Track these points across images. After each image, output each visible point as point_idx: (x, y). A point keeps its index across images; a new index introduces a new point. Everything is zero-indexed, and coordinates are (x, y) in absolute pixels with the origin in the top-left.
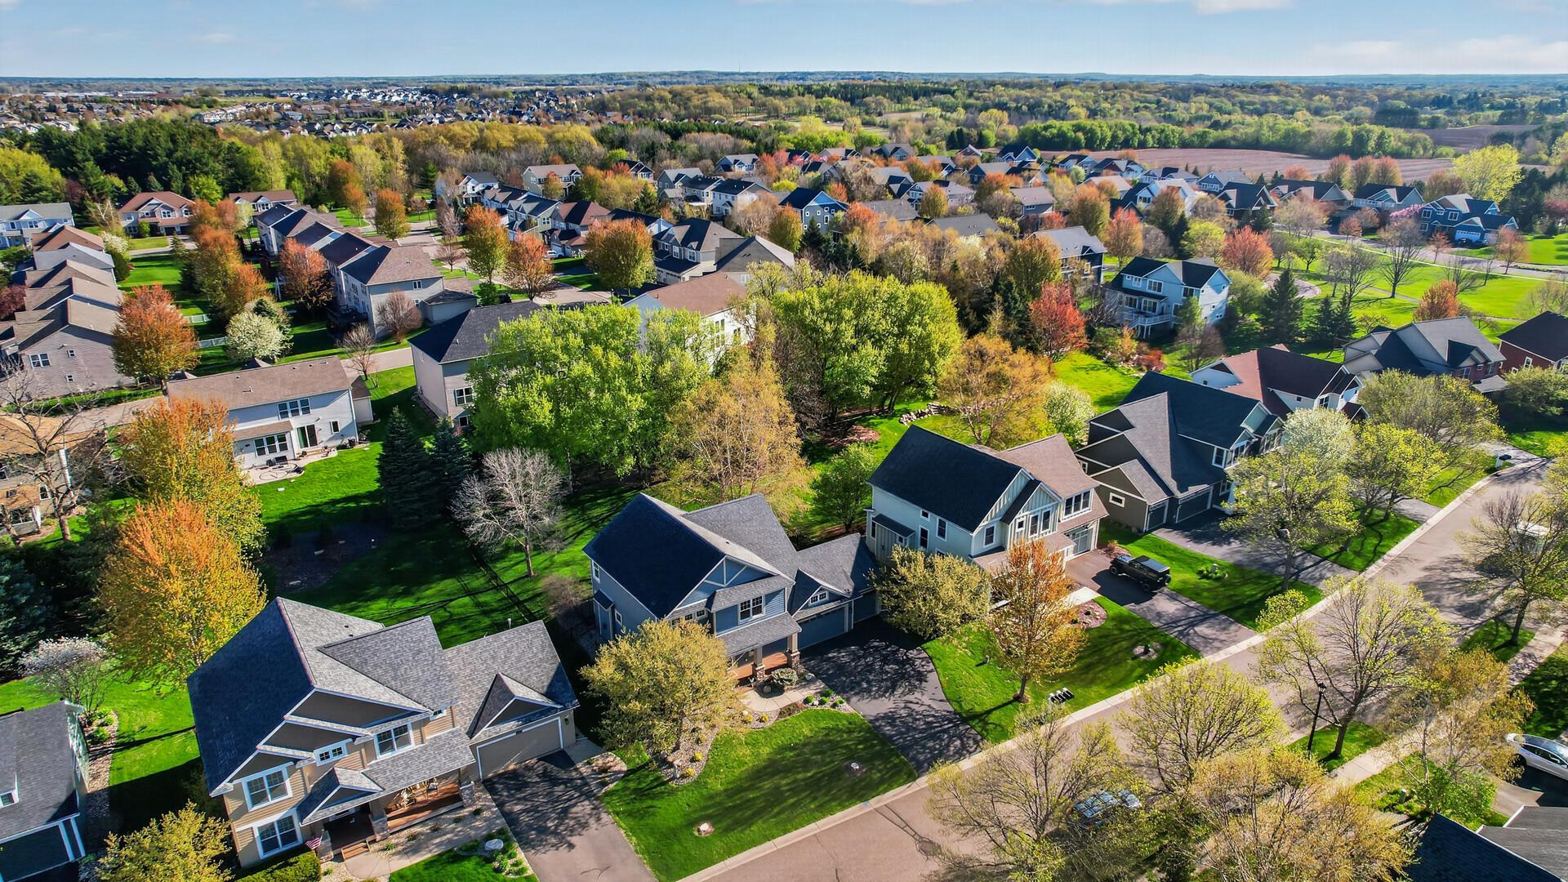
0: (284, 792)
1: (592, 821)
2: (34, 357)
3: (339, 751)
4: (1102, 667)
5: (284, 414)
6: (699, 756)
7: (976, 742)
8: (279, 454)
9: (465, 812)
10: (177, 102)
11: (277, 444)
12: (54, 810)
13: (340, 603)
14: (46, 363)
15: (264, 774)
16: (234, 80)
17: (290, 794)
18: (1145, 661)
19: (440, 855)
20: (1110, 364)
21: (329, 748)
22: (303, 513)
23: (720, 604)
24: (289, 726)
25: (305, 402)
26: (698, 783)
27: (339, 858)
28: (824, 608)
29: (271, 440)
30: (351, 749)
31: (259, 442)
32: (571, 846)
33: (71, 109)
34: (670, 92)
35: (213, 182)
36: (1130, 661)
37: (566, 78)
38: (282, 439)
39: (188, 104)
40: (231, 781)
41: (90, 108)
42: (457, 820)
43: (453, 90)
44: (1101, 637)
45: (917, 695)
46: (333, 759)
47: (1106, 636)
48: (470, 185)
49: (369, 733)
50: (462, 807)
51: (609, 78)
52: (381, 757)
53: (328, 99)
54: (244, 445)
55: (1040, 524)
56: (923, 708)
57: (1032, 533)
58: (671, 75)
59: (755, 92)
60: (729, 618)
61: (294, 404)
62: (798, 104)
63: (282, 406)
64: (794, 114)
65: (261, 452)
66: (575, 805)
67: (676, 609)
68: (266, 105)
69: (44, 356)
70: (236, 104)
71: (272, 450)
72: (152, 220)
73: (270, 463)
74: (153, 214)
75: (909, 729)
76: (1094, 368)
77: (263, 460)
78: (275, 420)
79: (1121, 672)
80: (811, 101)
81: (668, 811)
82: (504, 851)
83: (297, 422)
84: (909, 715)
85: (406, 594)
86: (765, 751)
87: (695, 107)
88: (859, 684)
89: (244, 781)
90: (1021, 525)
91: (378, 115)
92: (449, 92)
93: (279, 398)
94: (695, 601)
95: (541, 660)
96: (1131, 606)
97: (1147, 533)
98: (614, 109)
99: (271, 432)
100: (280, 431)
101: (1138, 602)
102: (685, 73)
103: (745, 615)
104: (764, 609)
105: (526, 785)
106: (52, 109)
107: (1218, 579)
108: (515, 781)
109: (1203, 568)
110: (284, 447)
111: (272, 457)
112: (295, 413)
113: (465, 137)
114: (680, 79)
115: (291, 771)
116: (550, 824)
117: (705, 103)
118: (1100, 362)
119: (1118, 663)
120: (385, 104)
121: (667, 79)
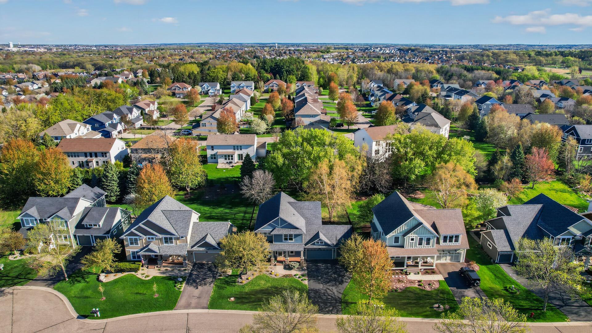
0: (138, 244)
1: (208, 284)
2: (203, 124)
3: (153, 238)
4: (414, 305)
5: (234, 149)
6: (249, 278)
7: (337, 311)
8: (230, 161)
9: (182, 269)
10: (318, 51)
11: (230, 158)
12: (105, 232)
13: (213, 206)
14: (205, 126)
15: (133, 237)
16: (342, 44)
17: (139, 245)
18: (435, 310)
19: (167, 277)
20: (576, 192)
21: (151, 237)
22: (223, 179)
23: (275, 232)
24: (139, 226)
25: (241, 146)
26: (243, 287)
27: (148, 268)
28: (321, 247)
29: (229, 156)
30: (156, 239)
31: (225, 156)
32: (197, 288)
33: (290, 53)
34: (492, 53)
35: (294, 77)
36: (428, 308)
37: (459, 46)
38: (232, 156)
39: (322, 52)
40: (125, 236)
41: (295, 53)
42: (179, 270)
43: (410, 49)
44: (425, 295)
45: (334, 288)
46: (151, 240)
47: (428, 295)
48: (373, 84)
49: (160, 236)
50: (183, 267)
51: (476, 46)
52: (165, 244)
53: (364, 51)
54: (222, 156)
55: (424, 242)
56: (331, 293)
57: (419, 245)
58: (504, 46)
59: (533, 54)
60: (279, 238)
61: (238, 147)
62: (553, 59)
63: (234, 146)
64: (549, 64)
65: (226, 159)
66: (208, 278)
67: (259, 229)
68: (344, 52)
69: (205, 124)
70: (335, 52)
71: (229, 159)
72: (272, 88)
73: (227, 163)
74: (273, 86)
75: (320, 297)
76: (563, 191)
77: (225, 161)
78: (232, 151)
79: (421, 310)
80: (560, 59)
81: (229, 290)
82: (181, 282)
83: (237, 152)
84: (324, 293)
85: (231, 208)
86: (269, 285)
87: (501, 60)
88: (318, 277)
89: (129, 237)
90: (412, 239)
91: (379, 57)
92: (407, 51)
93: (234, 144)
94: (266, 229)
95: (222, 233)
96: (454, 289)
97: (497, 263)
98: (466, 59)
99: (229, 154)
100: (231, 154)
101: (457, 288)
102: (511, 45)
103: (286, 239)
104: (294, 239)
105: (203, 268)
106: (285, 53)
107: (512, 293)
108: (201, 266)
109: (508, 286)
110: (232, 159)
111: (228, 161)
112: (238, 149)
113: (385, 67)
114: (507, 48)
115: (140, 240)
116: (198, 280)
117: (506, 58)
118: (570, 189)
119: (422, 307)
120: (383, 54)
121: (502, 47)
